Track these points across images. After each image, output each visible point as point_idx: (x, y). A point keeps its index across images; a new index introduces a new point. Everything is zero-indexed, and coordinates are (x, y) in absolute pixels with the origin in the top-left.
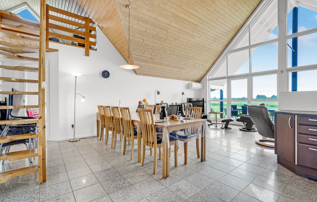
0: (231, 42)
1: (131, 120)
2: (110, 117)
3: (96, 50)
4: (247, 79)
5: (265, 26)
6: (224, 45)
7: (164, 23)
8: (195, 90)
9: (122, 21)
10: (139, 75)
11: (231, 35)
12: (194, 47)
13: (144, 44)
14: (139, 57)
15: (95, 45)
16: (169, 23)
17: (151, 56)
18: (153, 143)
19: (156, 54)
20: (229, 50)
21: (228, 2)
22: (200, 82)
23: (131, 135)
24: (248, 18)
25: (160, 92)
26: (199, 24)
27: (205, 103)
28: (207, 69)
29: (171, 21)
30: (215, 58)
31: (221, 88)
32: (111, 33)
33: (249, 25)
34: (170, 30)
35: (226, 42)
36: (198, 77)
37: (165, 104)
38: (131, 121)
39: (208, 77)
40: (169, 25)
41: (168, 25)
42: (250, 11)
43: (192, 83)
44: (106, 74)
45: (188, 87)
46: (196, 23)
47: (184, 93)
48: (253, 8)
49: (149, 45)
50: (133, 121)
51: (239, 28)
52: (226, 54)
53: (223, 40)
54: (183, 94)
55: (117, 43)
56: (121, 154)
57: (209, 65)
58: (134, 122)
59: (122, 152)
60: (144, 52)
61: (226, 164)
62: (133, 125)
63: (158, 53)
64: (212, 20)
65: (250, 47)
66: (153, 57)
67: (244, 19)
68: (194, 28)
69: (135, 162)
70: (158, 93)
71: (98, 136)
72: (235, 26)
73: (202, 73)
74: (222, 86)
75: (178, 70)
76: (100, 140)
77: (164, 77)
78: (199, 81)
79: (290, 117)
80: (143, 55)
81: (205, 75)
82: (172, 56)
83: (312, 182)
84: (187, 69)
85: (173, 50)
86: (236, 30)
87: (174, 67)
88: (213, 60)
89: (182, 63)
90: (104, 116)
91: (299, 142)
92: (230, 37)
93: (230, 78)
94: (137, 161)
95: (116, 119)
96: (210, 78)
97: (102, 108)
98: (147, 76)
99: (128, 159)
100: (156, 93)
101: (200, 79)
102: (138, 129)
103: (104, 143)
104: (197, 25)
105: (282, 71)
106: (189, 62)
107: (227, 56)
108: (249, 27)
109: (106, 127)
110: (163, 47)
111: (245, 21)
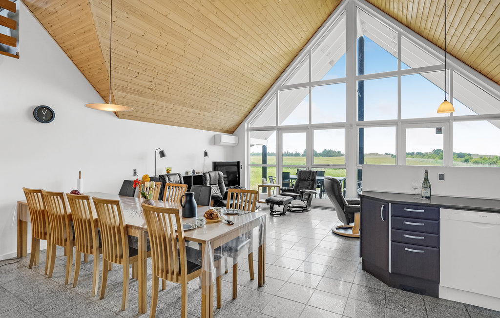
0: (284, 73)
1: (124, 224)
2: (64, 217)
3: (17, 56)
4: (305, 133)
5: (327, 55)
6: (274, 76)
7: (181, 26)
8: (225, 147)
9: (92, 6)
10: (123, 118)
11: (285, 62)
12: (228, 74)
13: (139, 61)
14: (126, 84)
15: (15, 46)
16: (189, 27)
17: (150, 84)
18: (179, 273)
19: (160, 82)
20: (281, 85)
21: (284, 12)
22: (232, 134)
23: (121, 257)
24: (309, 40)
25: (166, 153)
26: (240, 38)
27: (241, 169)
28: (246, 113)
29: (193, 26)
30: (259, 95)
31: (264, 142)
32: (60, 24)
33: (309, 51)
34: (190, 41)
35: (277, 72)
36: (230, 124)
37: (175, 174)
38: (124, 228)
39: (247, 125)
40: (190, 31)
41: (187, 32)
42: (312, 30)
43: (221, 135)
44: (44, 114)
45: (214, 141)
46: (235, 35)
47: (208, 154)
48: (315, 27)
49: (147, 63)
50: (127, 227)
51: (295, 53)
52: (276, 91)
53: (273, 69)
54: (206, 154)
55: (76, 50)
56: (93, 299)
57: (248, 106)
58: (129, 229)
59: (96, 294)
60: (136, 75)
61: (299, 286)
62: (127, 236)
63: (165, 79)
64: (259, 35)
65: (310, 84)
66: (154, 85)
67: (303, 41)
68: (232, 44)
69: (134, 314)
70: (162, 154)
71: (21, 257)
72: (290, 49)
73: (238, 118)
74: (266, 139)
75: (199, 112)
76: (30, 267)
77: (173, 123)
78: (231, 132)
79: (383, 206)
80: (134, 79)
81: (241, 122)
82: (190, 87)
83: (408, 293)
84: (213, 111)
85: (193, 76)
86: (292, 56)
87: (192, 106)
88: (256, 98)
89: (206, 99)
90: (43, 212)
91: (393, 241)
92: (282, 65)
93: (281, 130)
94: (137, 312)
95: (81, 221)
96: (249, 127)
97: (39, 194)
98: (140, 120)
99: (114, 310)
100: (158, 155)
101: (234, 127)
102: (139, 243)
103: (43, 273)
104: (236, 39)
105: (351, 126)
106: (217, 100)
107: (277, 94)
108: (309, 53)
109: (48, 236)
110: (175, 69)
111: (304, 44)
